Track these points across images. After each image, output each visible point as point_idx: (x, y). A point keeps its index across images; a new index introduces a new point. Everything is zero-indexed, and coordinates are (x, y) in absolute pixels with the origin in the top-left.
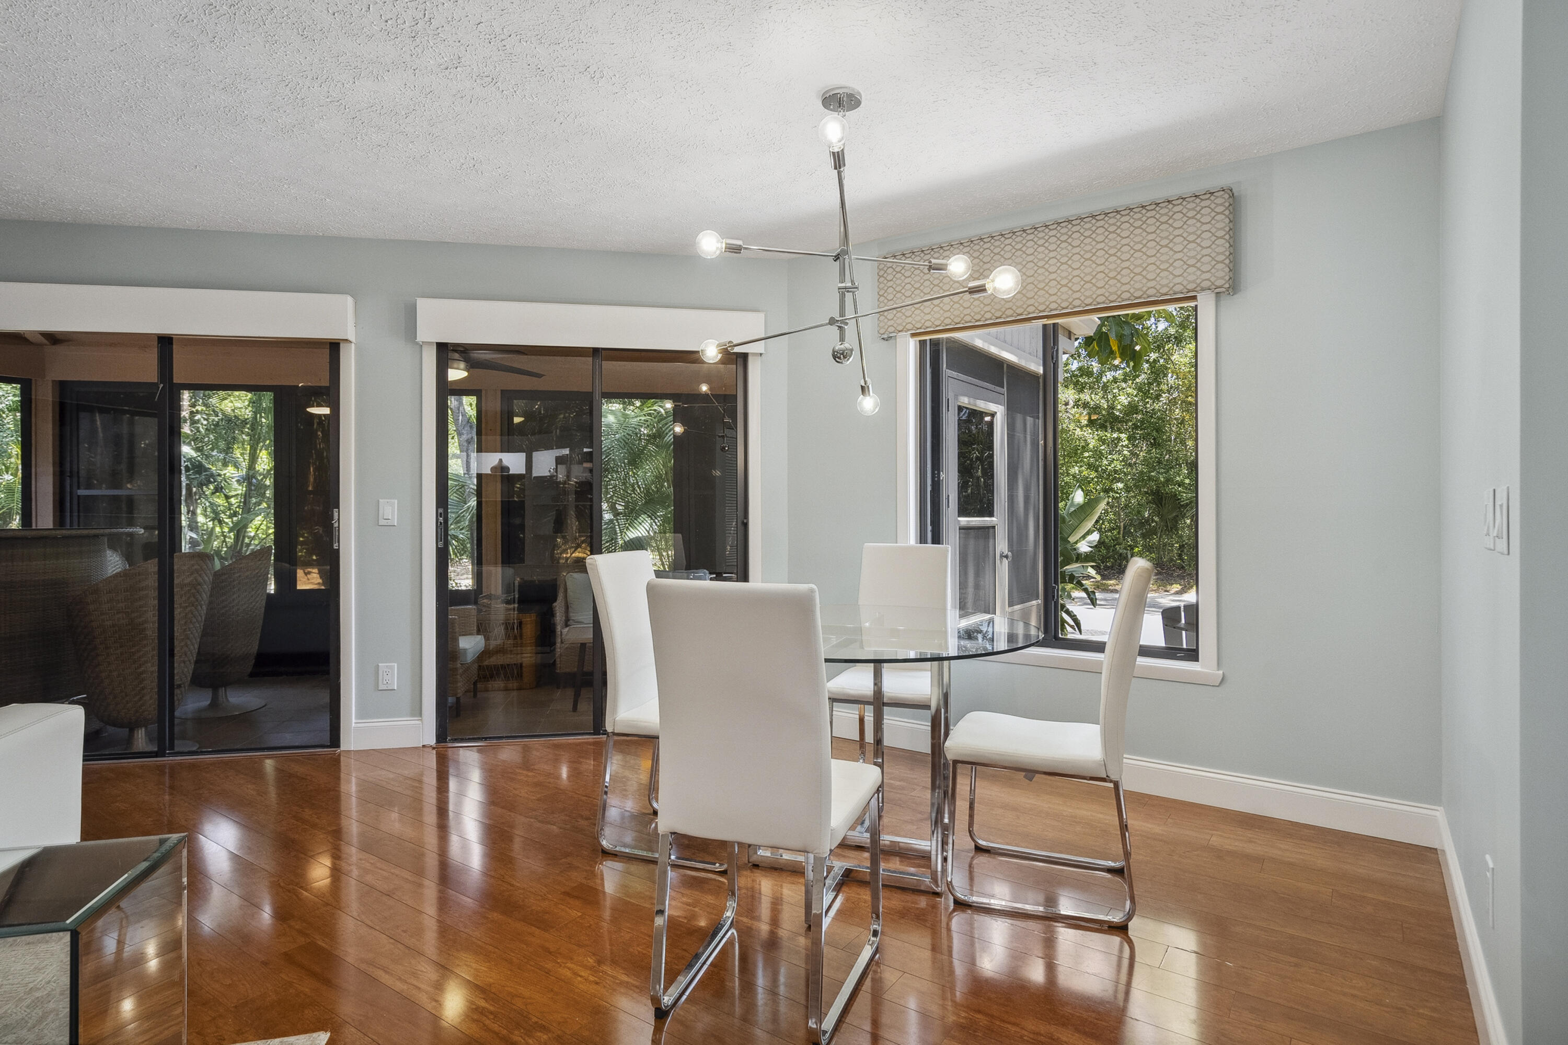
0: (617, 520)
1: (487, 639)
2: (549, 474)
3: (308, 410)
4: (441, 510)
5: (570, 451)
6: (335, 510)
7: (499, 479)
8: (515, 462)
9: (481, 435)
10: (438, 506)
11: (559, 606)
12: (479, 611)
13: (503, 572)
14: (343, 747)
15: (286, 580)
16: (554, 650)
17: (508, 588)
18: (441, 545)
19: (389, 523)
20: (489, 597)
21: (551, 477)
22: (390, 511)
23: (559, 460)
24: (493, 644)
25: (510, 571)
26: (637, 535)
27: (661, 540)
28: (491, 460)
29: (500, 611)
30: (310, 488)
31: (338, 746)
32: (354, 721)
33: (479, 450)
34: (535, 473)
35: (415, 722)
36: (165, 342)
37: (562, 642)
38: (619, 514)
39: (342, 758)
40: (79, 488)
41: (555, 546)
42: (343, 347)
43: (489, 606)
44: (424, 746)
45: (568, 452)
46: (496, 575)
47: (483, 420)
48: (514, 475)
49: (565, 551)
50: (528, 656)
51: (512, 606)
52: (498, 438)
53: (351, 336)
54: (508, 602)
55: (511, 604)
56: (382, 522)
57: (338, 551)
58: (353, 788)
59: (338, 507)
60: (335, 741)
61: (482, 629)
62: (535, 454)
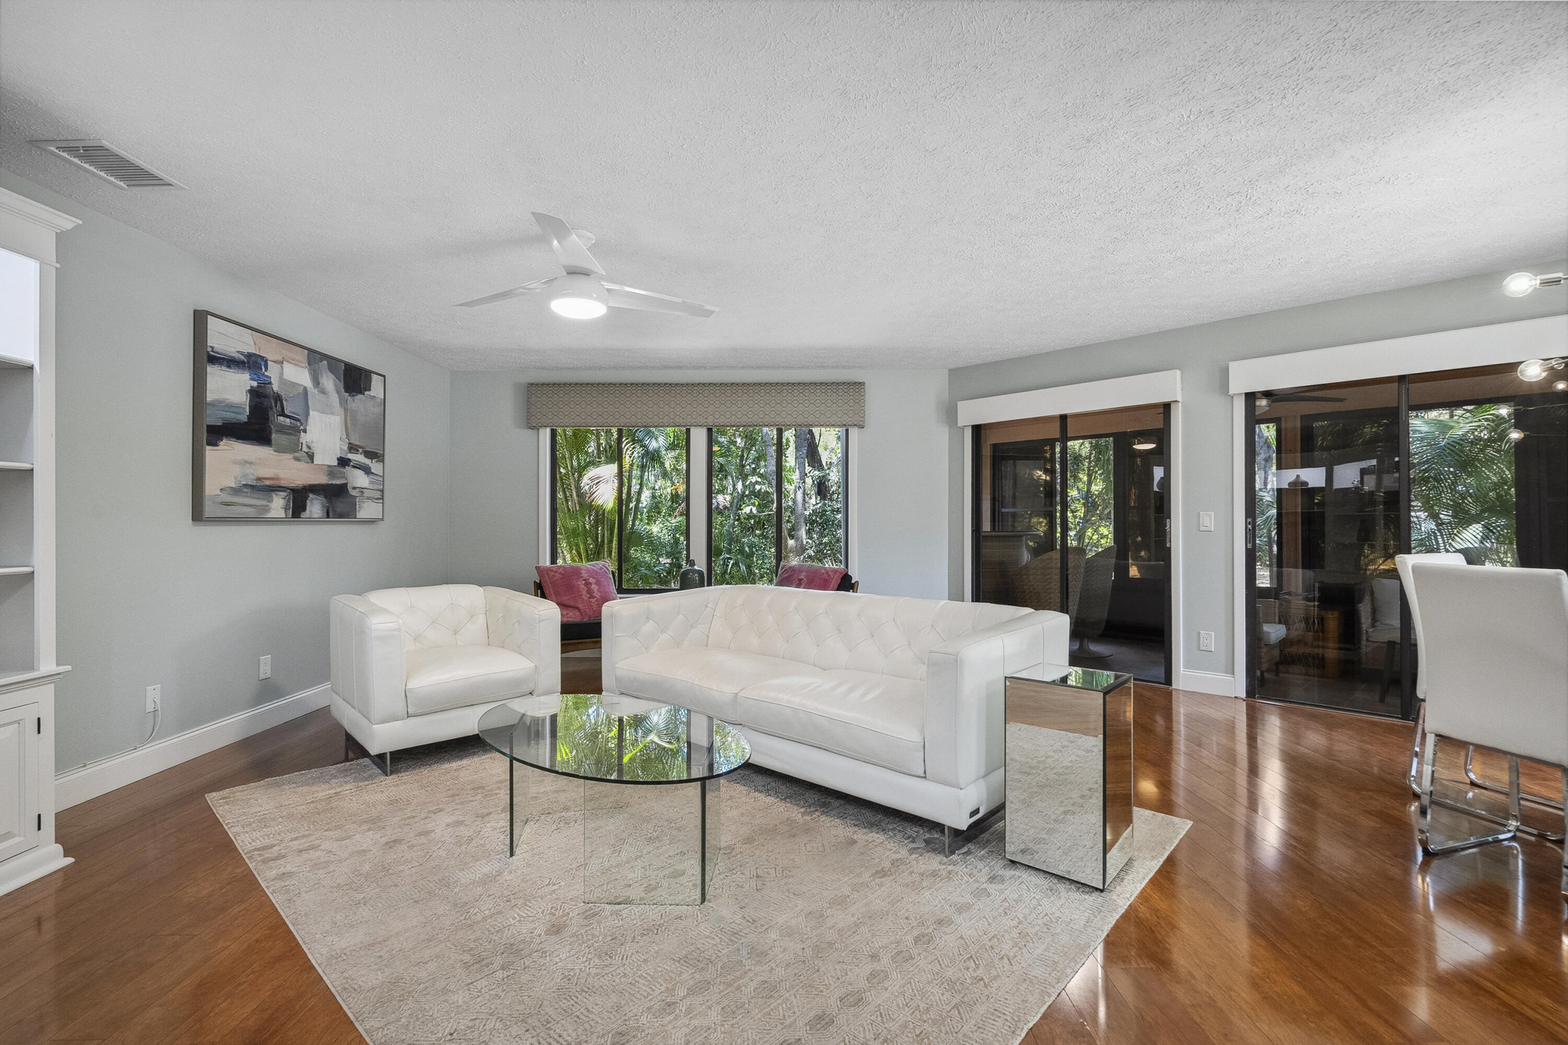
0: (1439, 530)
1: (1288, 629)
2: (1352, 486)
3: (1134, 447)
4: (1249, 520)
5: (1377, 462)
6: (1168, 520)
7: (1300, 493)
8: (1314, 477)
9: (1281, 453)
10: (1247, 517)
11: (1364, 609)
12: (1281, 605)
13: (1303, 574)
14: (1174, 686)
15: (1122, 571)
16: (1359, 648)
17: (1308, 588)
18: (1250, 546)
19: (1208, 529)
20: (1289, 593)
21: (1356, 488)
22: (1209, 521)
23: (1363, 472)
24: (1294, 634)
25: (1310, 573)
26: (1466, 546)
27: (1505, 553)
28: (1290, 475)
29: (1298, 605)
30: (1132, 504)
31: (1171, 685)
32: (1182, 669)
33: (1279, 467)
34: (1337, 485)
35: (1228, 678)
36: (1063, 418)
37: (1368, 640)
38: (1443, 524)
39: (1173, 693)
40: (1002, 507)
41: (1361, 554)
42: (1173, 406)
43: (1289, 601)
44: (1236, 697)
45: (1375, 463)
46: (1297, 578)
47: (1283, 442)
48: (1313, 489)
49: (1373, 561)
50: (1332, 652)
51: (1312, 604)
52: (1299, 455)
53: (1179, 399)
54: (1308, 600)
55: (1310, 601)
56: (1202, 528)
57: (1170, 548)
58: (1182, 719)
59: (1170, 518)
60: (1169, 681)
61: (1283, 619)
62: (1335, 467)
